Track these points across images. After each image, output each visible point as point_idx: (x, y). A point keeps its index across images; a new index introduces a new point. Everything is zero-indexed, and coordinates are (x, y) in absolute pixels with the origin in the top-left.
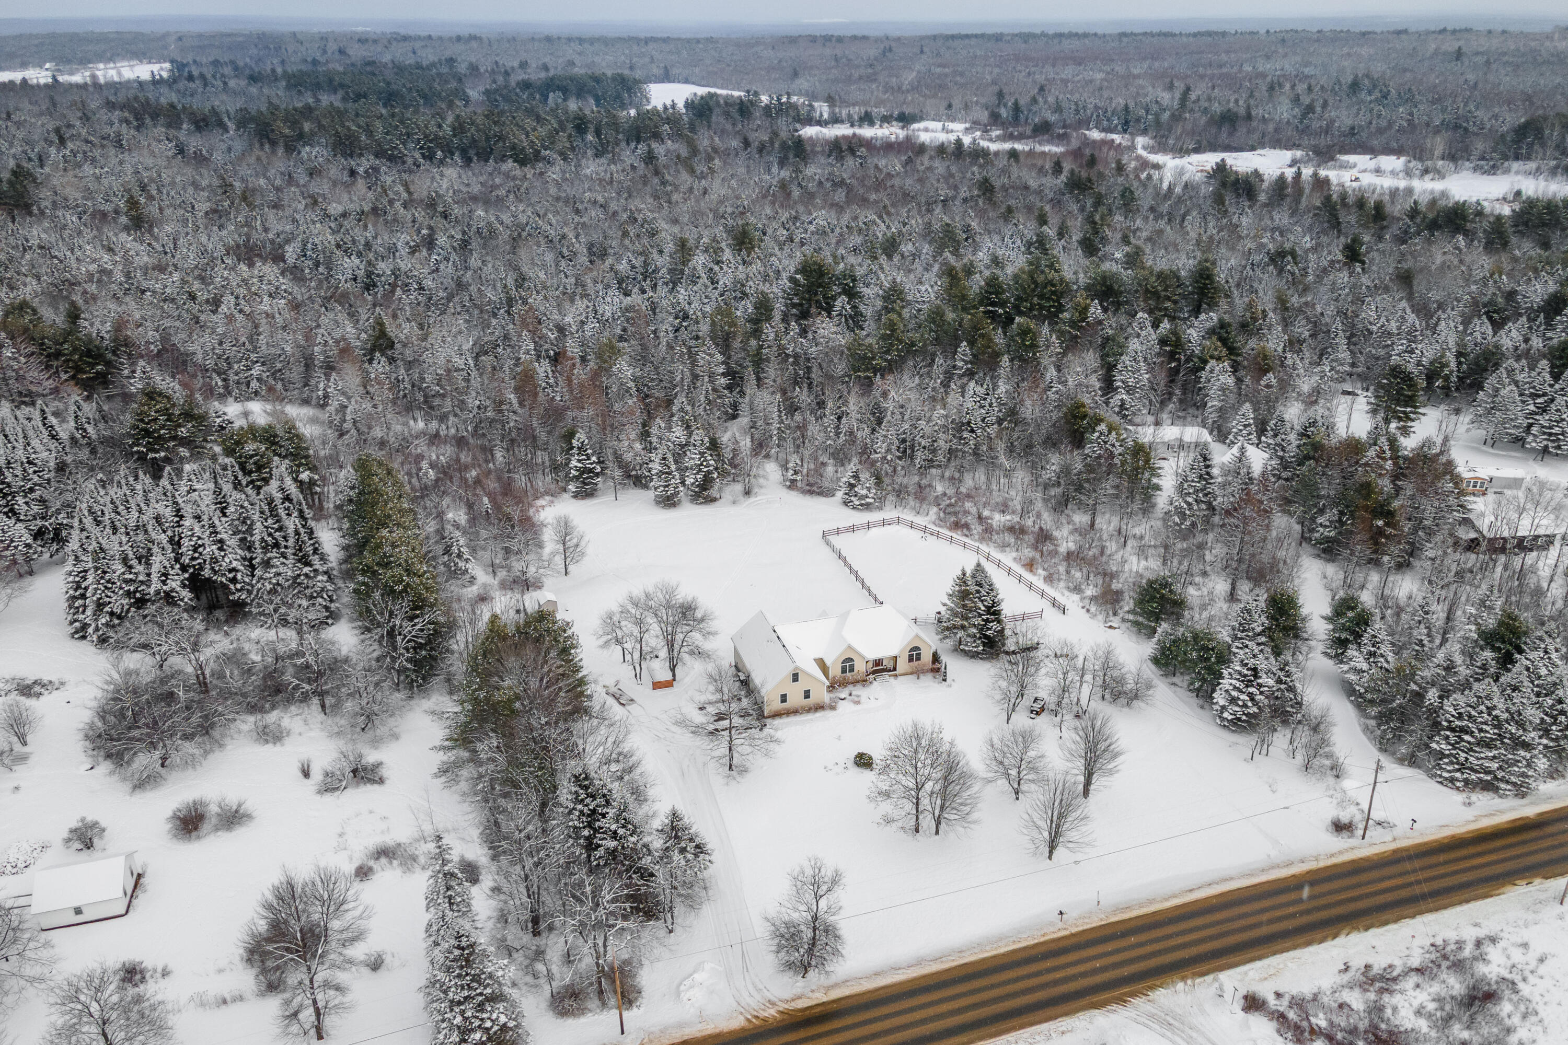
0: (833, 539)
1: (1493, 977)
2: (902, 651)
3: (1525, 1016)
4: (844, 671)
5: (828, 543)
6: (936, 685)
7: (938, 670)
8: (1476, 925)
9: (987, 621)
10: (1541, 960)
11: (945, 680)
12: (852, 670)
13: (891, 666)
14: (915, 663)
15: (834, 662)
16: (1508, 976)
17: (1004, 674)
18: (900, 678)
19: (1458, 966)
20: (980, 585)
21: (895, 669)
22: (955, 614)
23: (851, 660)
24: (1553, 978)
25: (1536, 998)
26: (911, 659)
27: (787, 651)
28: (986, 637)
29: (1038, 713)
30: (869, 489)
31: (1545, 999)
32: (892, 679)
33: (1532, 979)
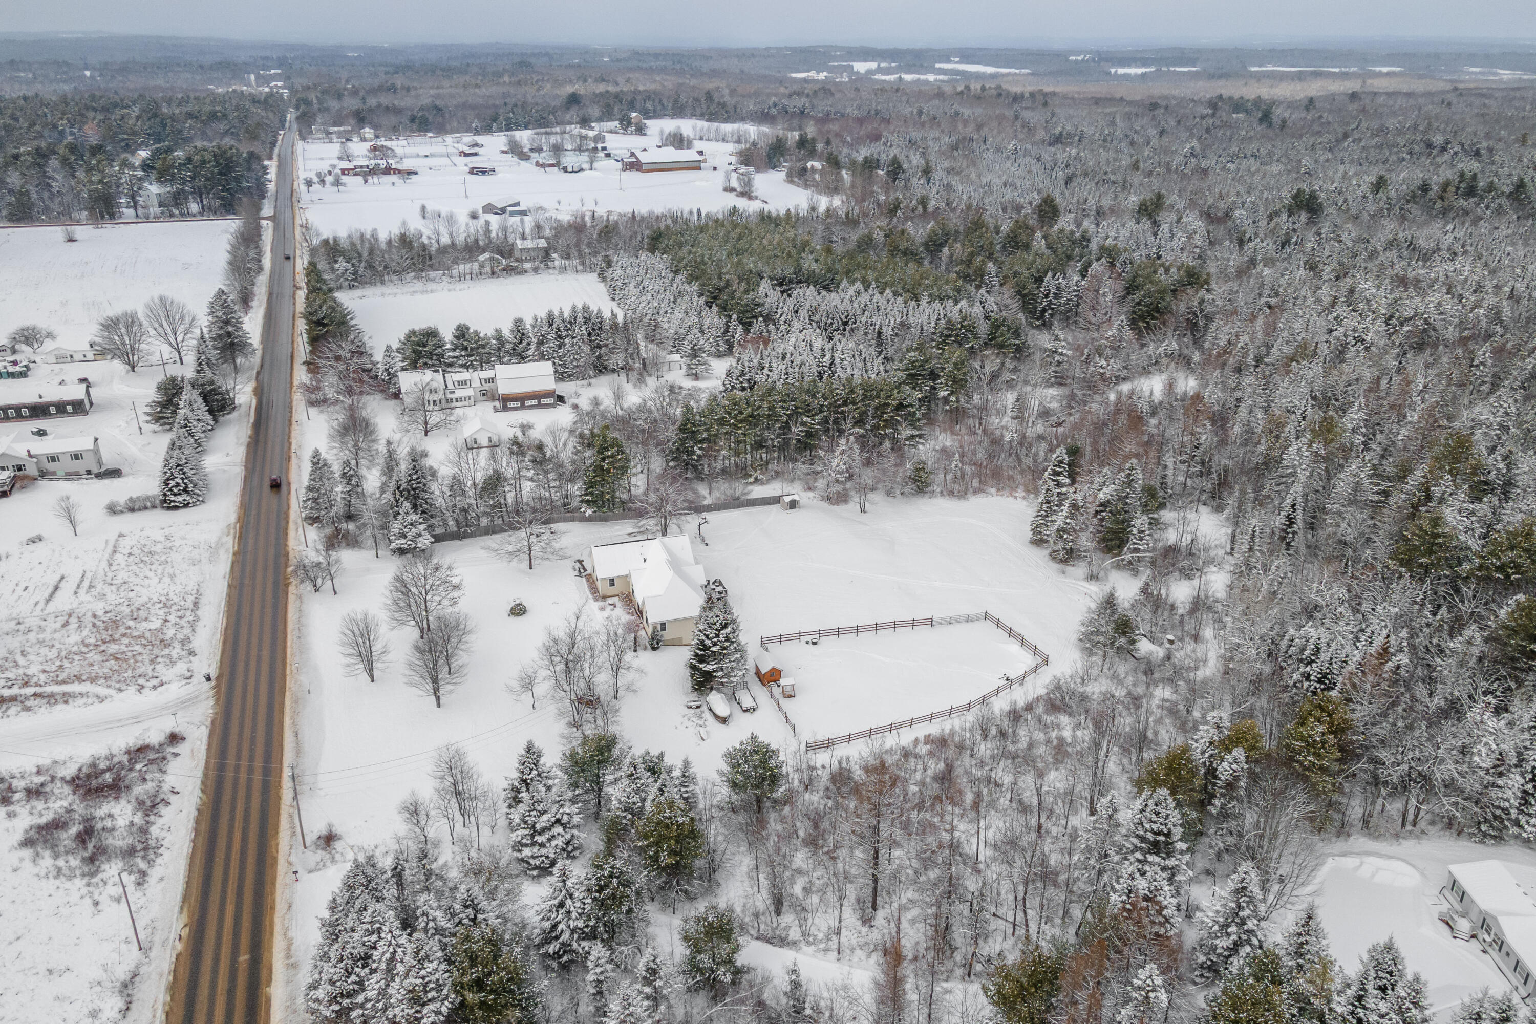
1: (105, 866)
3: (59, 870)
8: (162, 879)
10: (96, 904)
16: (100, 876)
19: (131, 852)
24: (76, 905)
25: (68, 885)
31: (61, 890)
33: (84, 890)
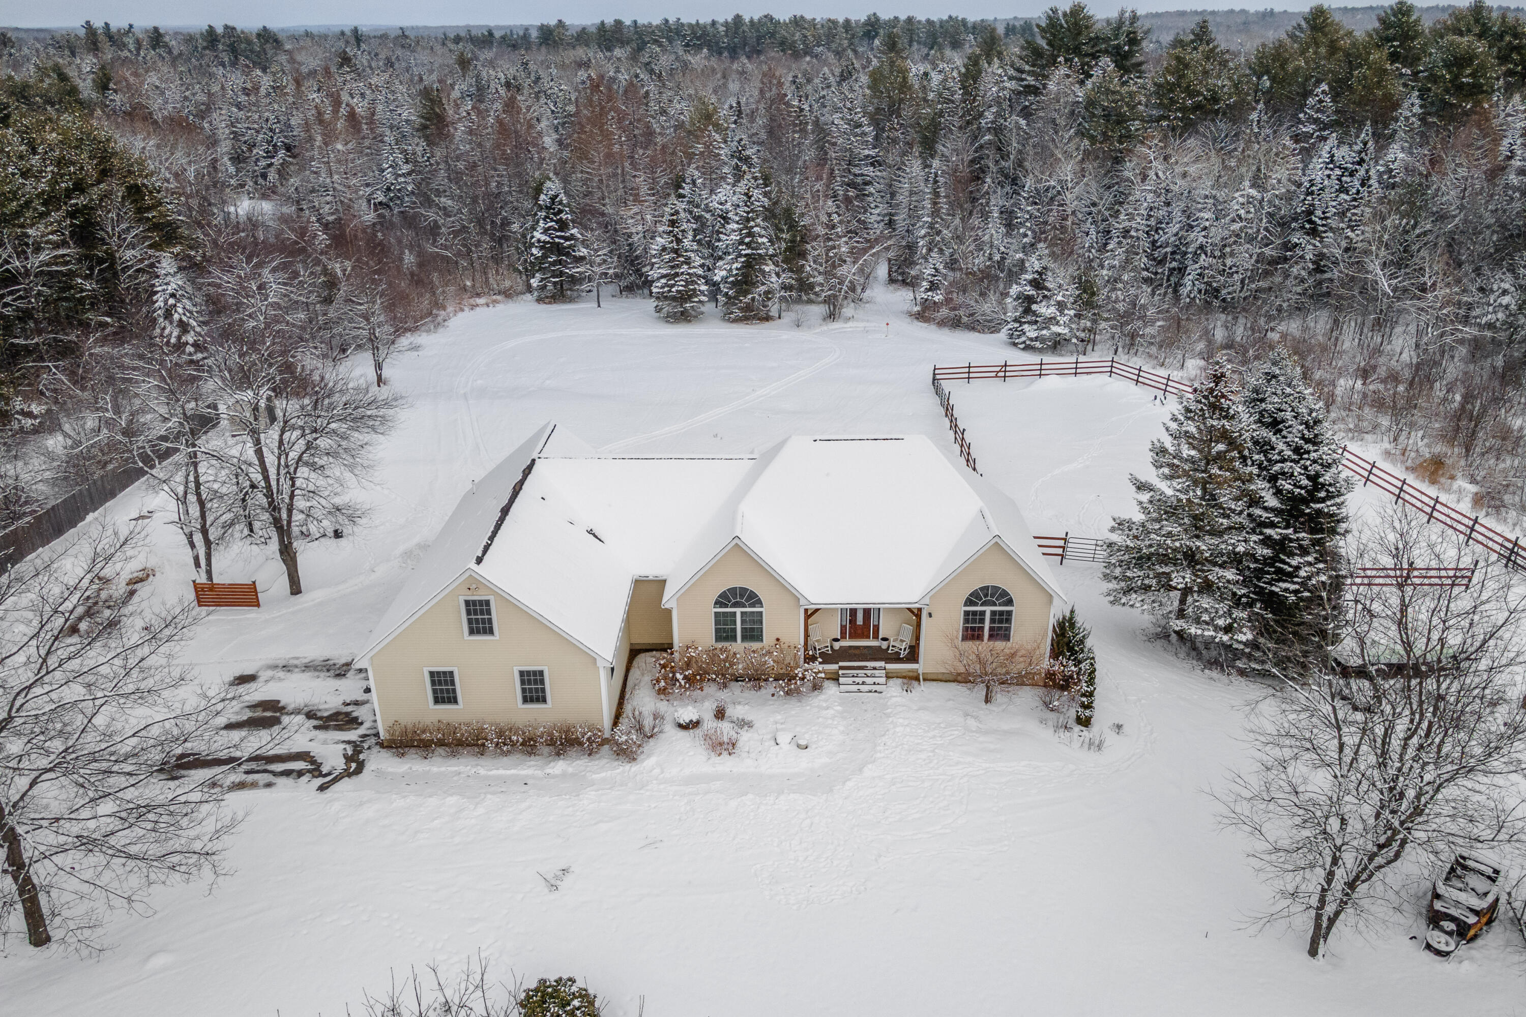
0: (957, 390)
2: (938, 593)
4: (724, 633)
5: (938, 391)
6: (1047, 734)
7: (1064, 684)
9: (1281, 546)
11: (1085, 722)
12: (753, 633)
13: (902, 646)
14: (985, 646)
15: (688, 593)
17: (1327, 740)
18: (923, 690)
20: (1275, 425)
21: (913, 655)
22: (1171, 511)
23: (749, 597)
26: (972, 632)
27: (501, 520)
28: (1272, 601)
29: (1463, 933)
30: (1061, 306)
32: (895, 688)
